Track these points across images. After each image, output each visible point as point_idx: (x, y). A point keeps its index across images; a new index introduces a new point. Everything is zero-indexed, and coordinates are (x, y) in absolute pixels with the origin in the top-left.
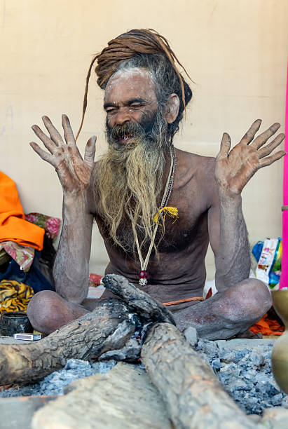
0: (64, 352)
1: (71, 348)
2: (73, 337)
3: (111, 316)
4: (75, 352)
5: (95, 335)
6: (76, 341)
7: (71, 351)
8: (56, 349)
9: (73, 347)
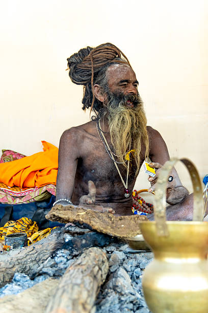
0: (18, 269)
1: (24, 266)
2: (28, 257)
3: (56, 242)
4: (28, 268)
5: (44, 255)
6: (29, 260)
7: (25, 268)
8: (12, 267)
9: (27, 265)
